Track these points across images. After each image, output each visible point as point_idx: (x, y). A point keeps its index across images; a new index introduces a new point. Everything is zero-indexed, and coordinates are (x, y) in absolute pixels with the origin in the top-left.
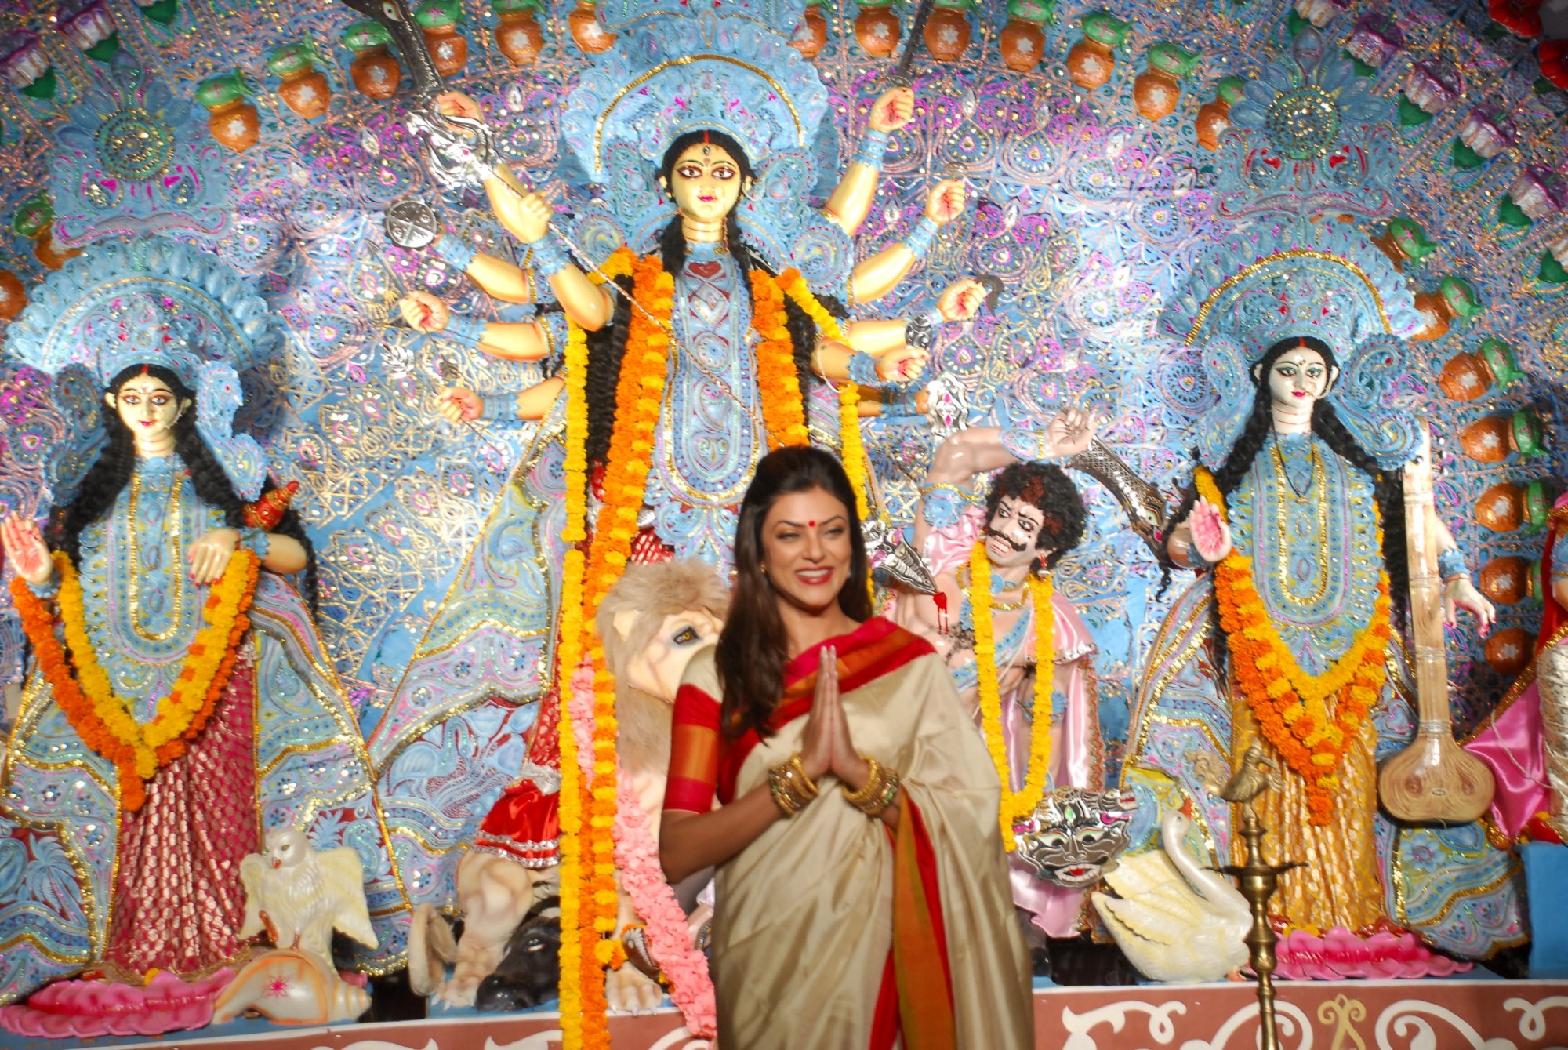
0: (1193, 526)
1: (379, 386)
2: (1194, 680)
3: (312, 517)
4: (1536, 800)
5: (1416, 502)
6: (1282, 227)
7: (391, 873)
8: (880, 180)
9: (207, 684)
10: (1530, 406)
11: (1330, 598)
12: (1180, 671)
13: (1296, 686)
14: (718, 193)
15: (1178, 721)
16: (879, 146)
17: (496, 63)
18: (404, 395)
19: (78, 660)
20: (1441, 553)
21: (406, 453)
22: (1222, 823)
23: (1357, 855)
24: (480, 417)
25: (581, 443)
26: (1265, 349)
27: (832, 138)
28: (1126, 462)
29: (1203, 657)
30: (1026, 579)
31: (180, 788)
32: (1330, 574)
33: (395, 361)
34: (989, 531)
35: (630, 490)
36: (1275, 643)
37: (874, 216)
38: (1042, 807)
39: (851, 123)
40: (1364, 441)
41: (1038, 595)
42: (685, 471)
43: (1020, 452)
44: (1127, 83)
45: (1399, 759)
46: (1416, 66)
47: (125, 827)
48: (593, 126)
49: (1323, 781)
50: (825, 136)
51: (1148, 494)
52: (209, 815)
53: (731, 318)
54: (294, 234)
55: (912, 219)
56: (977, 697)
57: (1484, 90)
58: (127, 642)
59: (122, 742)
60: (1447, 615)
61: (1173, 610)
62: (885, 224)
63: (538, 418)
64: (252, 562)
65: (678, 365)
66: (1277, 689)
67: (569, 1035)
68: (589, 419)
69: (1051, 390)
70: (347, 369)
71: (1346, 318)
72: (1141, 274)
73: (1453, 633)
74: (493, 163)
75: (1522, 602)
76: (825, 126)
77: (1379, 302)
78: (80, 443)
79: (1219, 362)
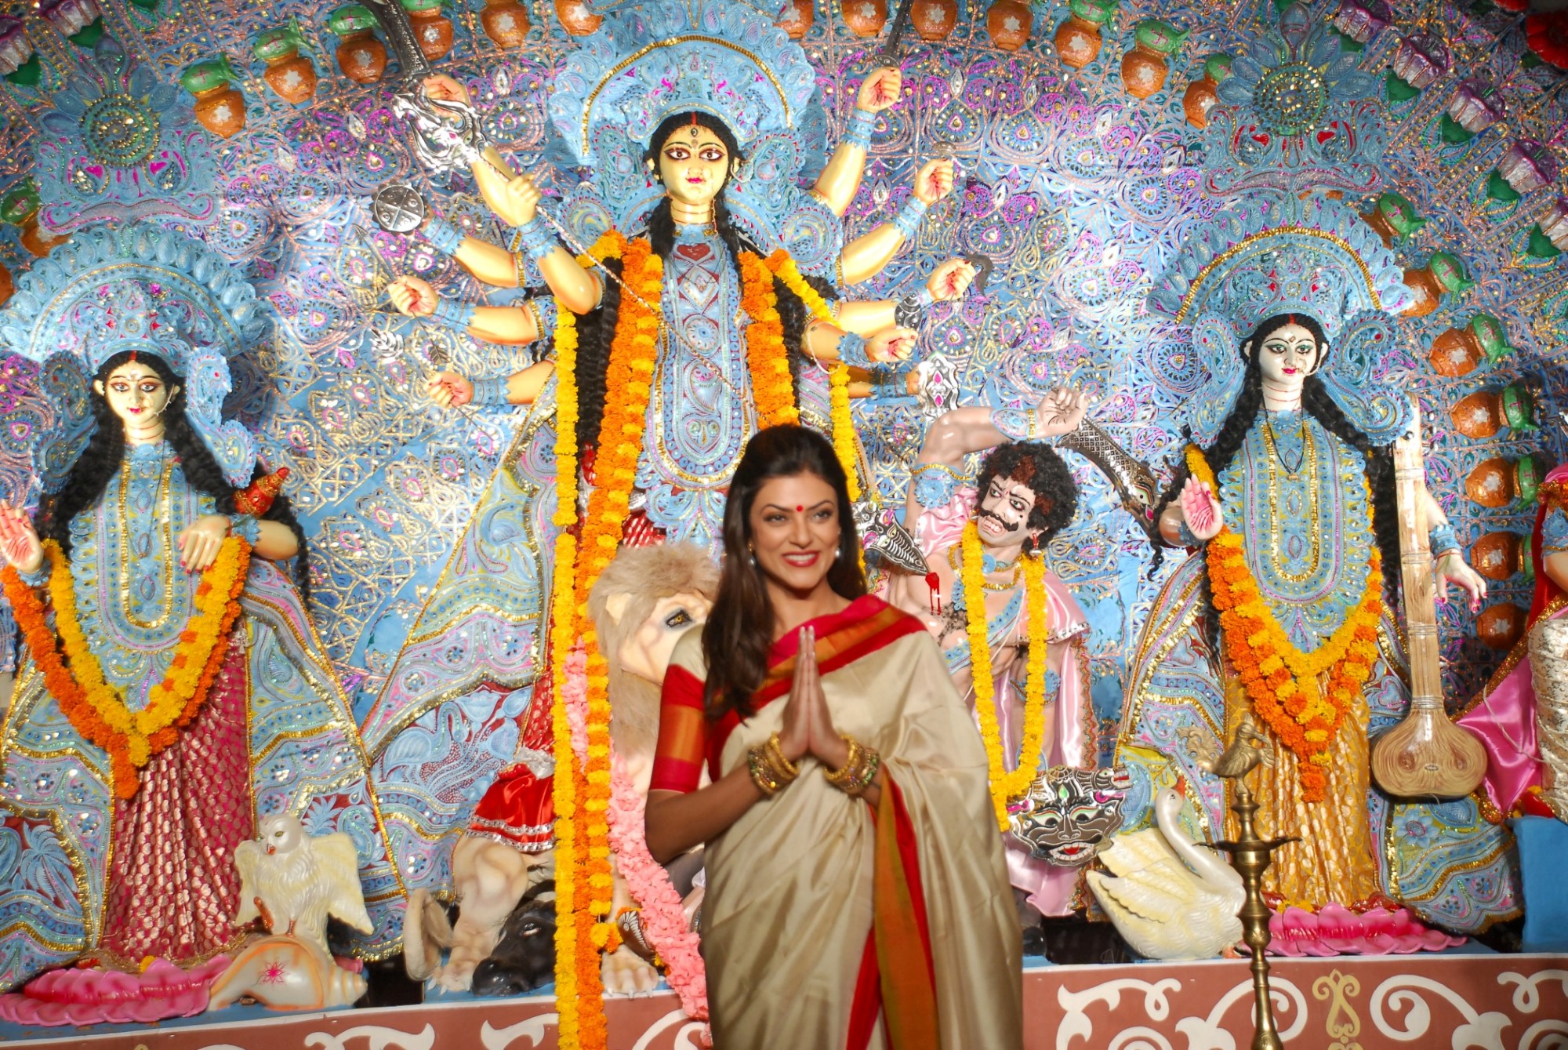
0: (1184, 505)
1: (368, 372)
2: (1188, 658)
3: (302, 503)
4: (1529, 774)
5: (1407, 478)
6: (1271, 204)
7: (385, 858)
8: (868, 161)
9: (199, 671)
10: (1519, 380)
11: (1322, 575)
12: (1172, 649)
13: (1288, 662)
14: (706, 174)
15: (1171, 699)
16: (867, 126)
17: (483, 46)
18: (393, 380)
19: (70, 648)
20: (1433, 529)
21: (397, 439)
22: (1216, 801)
23: (1350, 831)
24: (470, 401)
25: (572, 427)
26: (1254, 326)
27: (820, 118)
28: (1117, 441)
29: (1195, 634)
30: (1017, 559)
31: (174, 776)
32: (1321, 551)
33: (384, 346)
34: (981, 511)
35: (621, 474)
36: (1268, 620)
37: (862, 197)
38: (1035, 786)
39: (838, 104)
40: (1355, 417)
41: (1030, 575)
42: (676, 454)
43: (1011, 431)
44: (1115, 61)
45: (1393, 735)
46: (1403, 40)
47: (118, 814)
48: (580, 108)
49: (1316, 758)
50: (813, 116)
51: (1139, 473)
52: (203, 802)
53: (720, 301)
54: (281, 220)
55: (901, 199)
56: (970, 677)
57: (1472, 64)
58: (118, 630)
59: (115, 730)
60: (1438, 590)
61: (1165, 588)
62: (874, 205)
63: (528, 402)
64: (243, 548)
65: (668, 347)
66: (1270, 666)
67: (566, 1018)
68: (579, 402)
69: (1041, 370)
70: (336, 355)
71: (1336, 294)
72: (1130, 253)
73: (1445, 608)
74: (480, 147)
75: (1514, 577)
76: (813, 107)
77: (1369, 278)
78: (69, 431)
79: (1209, 340)
